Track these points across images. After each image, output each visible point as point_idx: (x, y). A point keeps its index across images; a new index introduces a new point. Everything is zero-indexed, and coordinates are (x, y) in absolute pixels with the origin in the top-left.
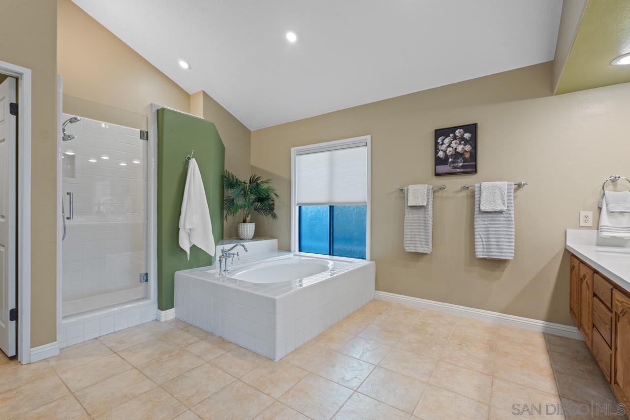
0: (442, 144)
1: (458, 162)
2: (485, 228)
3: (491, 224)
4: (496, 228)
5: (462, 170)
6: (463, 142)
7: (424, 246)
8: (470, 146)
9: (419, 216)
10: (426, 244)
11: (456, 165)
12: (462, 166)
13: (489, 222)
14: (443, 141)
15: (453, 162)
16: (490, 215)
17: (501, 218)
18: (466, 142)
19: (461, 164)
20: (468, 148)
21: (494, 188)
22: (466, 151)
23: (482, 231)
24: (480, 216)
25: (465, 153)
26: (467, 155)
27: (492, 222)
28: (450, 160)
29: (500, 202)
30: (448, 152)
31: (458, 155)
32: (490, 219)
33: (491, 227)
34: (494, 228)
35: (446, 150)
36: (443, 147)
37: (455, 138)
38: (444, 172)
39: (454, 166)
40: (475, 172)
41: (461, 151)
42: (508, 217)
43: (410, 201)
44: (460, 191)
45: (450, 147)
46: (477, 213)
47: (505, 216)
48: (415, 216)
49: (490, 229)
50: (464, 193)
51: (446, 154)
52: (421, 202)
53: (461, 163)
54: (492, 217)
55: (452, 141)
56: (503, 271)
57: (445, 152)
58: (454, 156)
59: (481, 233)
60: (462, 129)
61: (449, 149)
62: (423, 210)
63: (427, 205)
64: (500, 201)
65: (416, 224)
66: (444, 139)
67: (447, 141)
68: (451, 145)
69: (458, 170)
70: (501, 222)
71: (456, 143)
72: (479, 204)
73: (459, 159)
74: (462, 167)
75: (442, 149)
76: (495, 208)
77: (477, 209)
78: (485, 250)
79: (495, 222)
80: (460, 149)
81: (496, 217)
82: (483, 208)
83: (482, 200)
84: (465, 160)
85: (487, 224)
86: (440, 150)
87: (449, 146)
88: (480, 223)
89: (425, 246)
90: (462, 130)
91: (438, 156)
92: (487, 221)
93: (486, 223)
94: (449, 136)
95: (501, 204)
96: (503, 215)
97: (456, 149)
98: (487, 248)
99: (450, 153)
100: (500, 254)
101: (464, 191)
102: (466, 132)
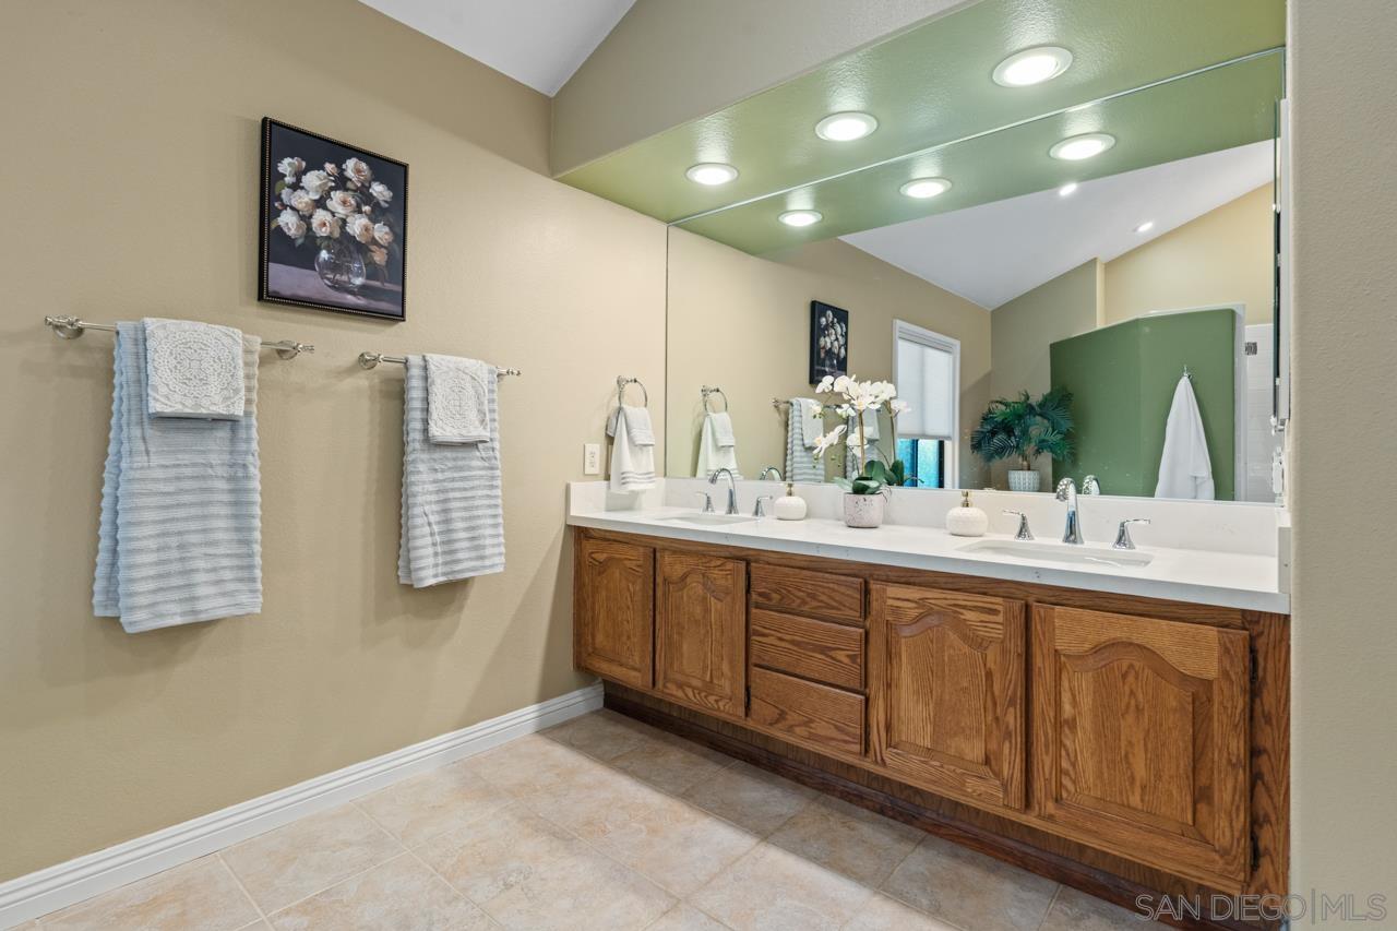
0: (296, 186)
1: (349, 271)
2: (438, 492)
3: (453, 480)
4: (465, 489)
5: (361, 302)
6: (366, 208)
7: (231, 587)
8: (387, 229)
9: (199, 459)
10: (241, 580)
11: (345, 278)
12: (363, 287)
13: (448, 475)
14: (299, 175)
15: (334, 266)
16: (449, 454)
17: (475, 460)
18: (378, 213)
19: (359, 281)
20: (381, 232)
21: (461, 374)
22: (374, 241)
23: (430, 503)
24: (425, 456)
25: (373, 248)
26: (379, 257)
27: (456, 475)
28: (324, 255)
29: (473, 416)
30: (315, 222)
31: (352, 248)
32: (450, 464)
33: (453, 490)
34: (460, 489)
35: (311, 216)
36: (302, 200)
37: (341, 182)
38: (302, 293)
39: (337, 282)
40: (400, 317)
41: (360, 235)
42: (489, 459)
43: (163, 390)
44: (351, 371)
45: (325, 208)
46: (417, 446)
47: (484, 455)
48: (185, 458)
49: (451, 495)
50: (362, 381)
51: (309, 228)
52: (217, 399)
53: (358, 275)
54: (455, 459)
55: (332, 189)
56: (461, 608)
57: (306, 219)
58: (337, 246)
59: (427, 508)
60: (368, 164)
61: (320, 216)
62: (223, 433)
63: (247, 414)
64: (475, 412)
65: (186, 498)
66: (305, 172)
67: (313, 180)
68: (329, 203)
69: (350, 299)
70: (473, 473)
71: (344, 203)
72: (426, 422)
73: (353, 260)
74: (363, 291)
75: (294, 203)
76: (464, 432)
77: (415, 435)
78: (440, 560)
79: (462, 474)
80: (357, 225)
81: (464, 458)
82: (438, 431)
83: (432, 407)
84: (373, 271)
85: (444, 481)
86: (285, 207)
87: (320, 203)
88: (424, 477)
89: (240, 586)
90: (363, 166)
91: (279, 228)
92: (443, 471)
93: (440, 476)
94: (324, 169)
95: (477, 423)
96: (478, 454)
97: (344, 221)
98: (444, 553)
99: (324, 232)
100: (478, 563)
101: (363, 374)
102: (377, 177)
